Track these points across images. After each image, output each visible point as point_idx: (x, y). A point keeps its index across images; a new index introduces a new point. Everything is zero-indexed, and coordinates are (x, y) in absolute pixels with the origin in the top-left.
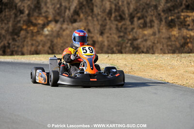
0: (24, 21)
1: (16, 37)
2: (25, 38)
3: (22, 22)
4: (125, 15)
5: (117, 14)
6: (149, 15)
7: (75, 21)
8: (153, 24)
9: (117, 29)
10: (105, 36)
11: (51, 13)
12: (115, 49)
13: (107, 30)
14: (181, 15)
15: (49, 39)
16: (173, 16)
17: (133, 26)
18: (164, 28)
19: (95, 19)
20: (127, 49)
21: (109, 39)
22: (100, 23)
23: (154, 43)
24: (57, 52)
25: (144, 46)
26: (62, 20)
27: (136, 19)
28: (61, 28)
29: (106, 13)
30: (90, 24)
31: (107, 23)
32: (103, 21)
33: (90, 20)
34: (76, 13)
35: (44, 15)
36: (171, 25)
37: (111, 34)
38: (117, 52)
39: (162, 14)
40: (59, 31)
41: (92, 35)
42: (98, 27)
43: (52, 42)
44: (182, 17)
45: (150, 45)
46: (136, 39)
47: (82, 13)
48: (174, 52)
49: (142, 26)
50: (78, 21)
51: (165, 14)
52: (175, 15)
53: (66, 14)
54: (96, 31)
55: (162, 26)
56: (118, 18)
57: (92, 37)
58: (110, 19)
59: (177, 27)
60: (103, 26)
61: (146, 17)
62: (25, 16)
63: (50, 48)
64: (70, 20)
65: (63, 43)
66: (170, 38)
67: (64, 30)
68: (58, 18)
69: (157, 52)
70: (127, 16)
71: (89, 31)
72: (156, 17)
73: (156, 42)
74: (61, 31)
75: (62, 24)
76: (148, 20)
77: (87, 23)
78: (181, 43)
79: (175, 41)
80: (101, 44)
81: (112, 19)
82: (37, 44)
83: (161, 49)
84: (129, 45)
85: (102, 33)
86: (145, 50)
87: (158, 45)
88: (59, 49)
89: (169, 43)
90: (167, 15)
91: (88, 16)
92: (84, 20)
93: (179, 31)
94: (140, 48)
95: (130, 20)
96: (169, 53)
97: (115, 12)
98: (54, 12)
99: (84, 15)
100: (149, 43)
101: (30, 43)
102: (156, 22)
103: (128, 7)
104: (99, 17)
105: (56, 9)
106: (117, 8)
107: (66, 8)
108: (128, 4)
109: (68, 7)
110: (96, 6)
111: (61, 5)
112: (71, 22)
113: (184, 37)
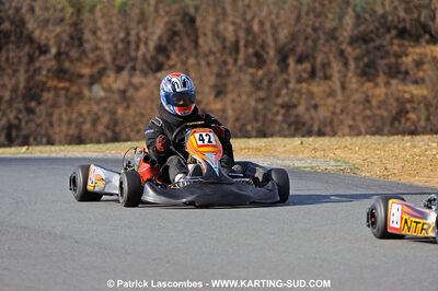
0: (49, 71)
1: (33, 104)
2: (55, 105)
3: (44, 72)
4: (268, 53)
5: (250, 51)
7: (159, 68)
8: (328, 72)
9: (253, 82)
10: (228, 98)
11: (107, 52)
12: (249, 127)
13: (230, 87)
15: (105, 109)
17: (285, 76)
18: (354, 80)
19: (203, 63)
20: (277, 128)
21: (237, 105)
22: (215, 69)
23: (334, 113)
24: (123, 136)
25: (312, 119)
26: (130, 64)
27: (291, 61)
28: (130, 84)
29: (227, 50)
30: (193, 74)
31: (229, 71)
32: (221, 68)
33: (192, 65)
34: (161, 50)
35: (91, 55)
36: (367, 72)
37: (239, 96)
38: (254, 134)
39: (349, 50)
40: (125, 91)
42: (212, 80)
43: (113, 113)
45: (325, 118)
46: (295, 106)
47: (175, 49)
48: (378, 132)
49: (305, 75)
50: (166, 67)
51: (355, 49)
53: (140, 53)
54: (206, 90)
55: (350, 74)
56: (254, 60)
58: (235, 63)
60: (222, 77)
61: (314, 57)
62: (50, 60)
63: (107, 127)
64: (149, 65)
65: (136, 116)
66: (367, 101)
67: (136, 89)
68: (120, 62)
69: (340, 133)
70: (272, 53)
72: (335, 56)
73: (338, 111)
74: (130, 91)
75: (131, 75)
78: (394, 112)
81: (241, 62)
82: (81, 119)
83: (350, 127)
84: (280, 118)
86: (315, 128)
87: (343, 117)
88: (128, 130)
89: (368, 112)
90: (358, 51)
91: (187, 58)
92: (179, 65)
94: (304, 124)
95: (279, 64)
96: (367, 133)
97: (246, 46)
99: (178, 56)
100: (323, 113)
101: (65, 118)
102: (336, 67)
103: (273, 35)
104: (211, 59)
105: (117, 40)
106: (250, 38)
107: (139, 40)
108: (275, 28)
109: (143, 39)
110: (205, 35)
111: (128, 34)
112: (151, 69)
113: (397, 100)
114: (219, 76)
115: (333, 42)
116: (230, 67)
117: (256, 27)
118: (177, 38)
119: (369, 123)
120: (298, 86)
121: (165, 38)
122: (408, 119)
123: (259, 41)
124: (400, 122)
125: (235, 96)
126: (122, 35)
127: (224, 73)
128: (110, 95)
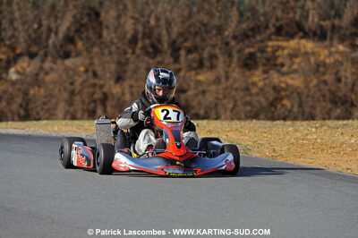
4: (162, 45)
5: (147, 42)
6: (206, 46)
7: (67, 55)
8: (214, 62)
10: (126, 84)
11: (22, 40)
13: (129, 74)
14: (267, 46)
15: (19, 89)
16: (253, 47)
17: (177, 66)
18: (237, 70)
19: (106, 52)
22: (115, 57)
23: (218, 99)
24: (34, 114)
25: (199, 103)
26: (42, 53)
27: (183, 53)
28: (41, 68)
29: (126, 41)
30: (96, 61)
31: (128, 60)
33: (96, 53)
34: (70, 39)
35: (8, 42)
36: (249, 63)
37: (136, 80)
39: (233, 43)
40: (37, 75)
41: (102, 82)
42: (113, 67)
43: (26, 93)
44: (269, 50)
45: (211, 103)
47: (81, 39)
48: (256, 116)
49: (195, 65)
50: (73, 54)
51: (238, 43)
52: (257, 46)
53: (51, 42)
54: (108, 75)
55: (233, 65)
56: (150, 50)
57: (102, 87)
58: (134, 53)
59: (261, 69)
60: (122, 64)
61: (203, 49)
63: (21, 106)
64: (58, 52)
65: (46, 97)
66: (247, 89)
67: (47, 73)
68: (34, 49)
69: (223, 117)
70: (166, 46)
71: (95, 75)
72: (220, 49)
73: (221, 96)
74: (42, 75)
75: (43, 61)
76: (206, 55)
77: (91, 58)
78: (271, 99)
79: (257, 95)
80: (119, 99)
81: (138, 51)
85: (119, 79)
86: (202, 112)
87: (226, 101)
88: (39, 109)
89: (248, 98)
90: (241, 44)
91: (92, 46)
92: (85, 54)
93: (265, 76)
94: (193, 108)
95: (172, 55)
97: (143, 38)
98: (26, 37)
99: (84, 45)
100: (210, 98)
102: (221, 58)
103: (167, 29)
104: (113, 48)
105: (30, 31)
106: (147, 30)
107: (50, 30)
108: (169, 24)
109: (54, 29)
110: (107, 27)
111: (40, 25)
112: (60, 56)
113: (275, 88)
114: (119, 63)
115: (219, 37)
116: (129, 56)
117: (152, 22)
118: (83, 29)
119: (249, 108)
120: (188, 74)
121: (73, 29)
122: (283, 105)
123: (155, 34)
124: (276, 108)
125: (133, 82)
126: (36, 26)
127: (123, 61)
128: (23, 77)
